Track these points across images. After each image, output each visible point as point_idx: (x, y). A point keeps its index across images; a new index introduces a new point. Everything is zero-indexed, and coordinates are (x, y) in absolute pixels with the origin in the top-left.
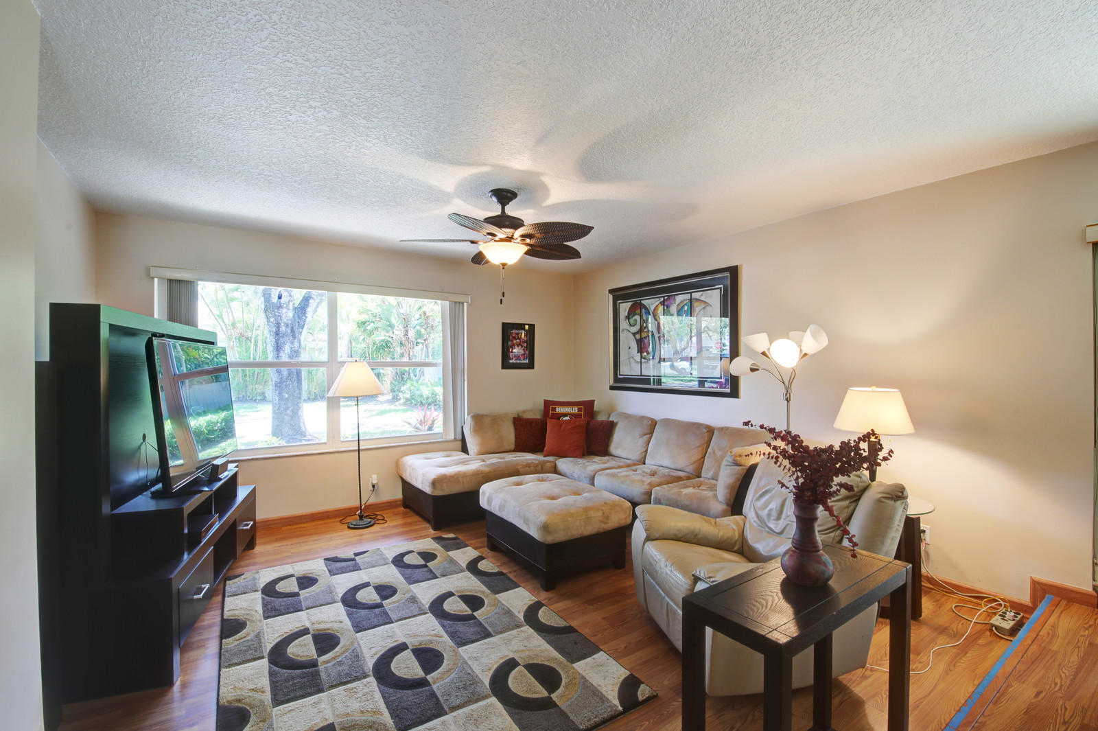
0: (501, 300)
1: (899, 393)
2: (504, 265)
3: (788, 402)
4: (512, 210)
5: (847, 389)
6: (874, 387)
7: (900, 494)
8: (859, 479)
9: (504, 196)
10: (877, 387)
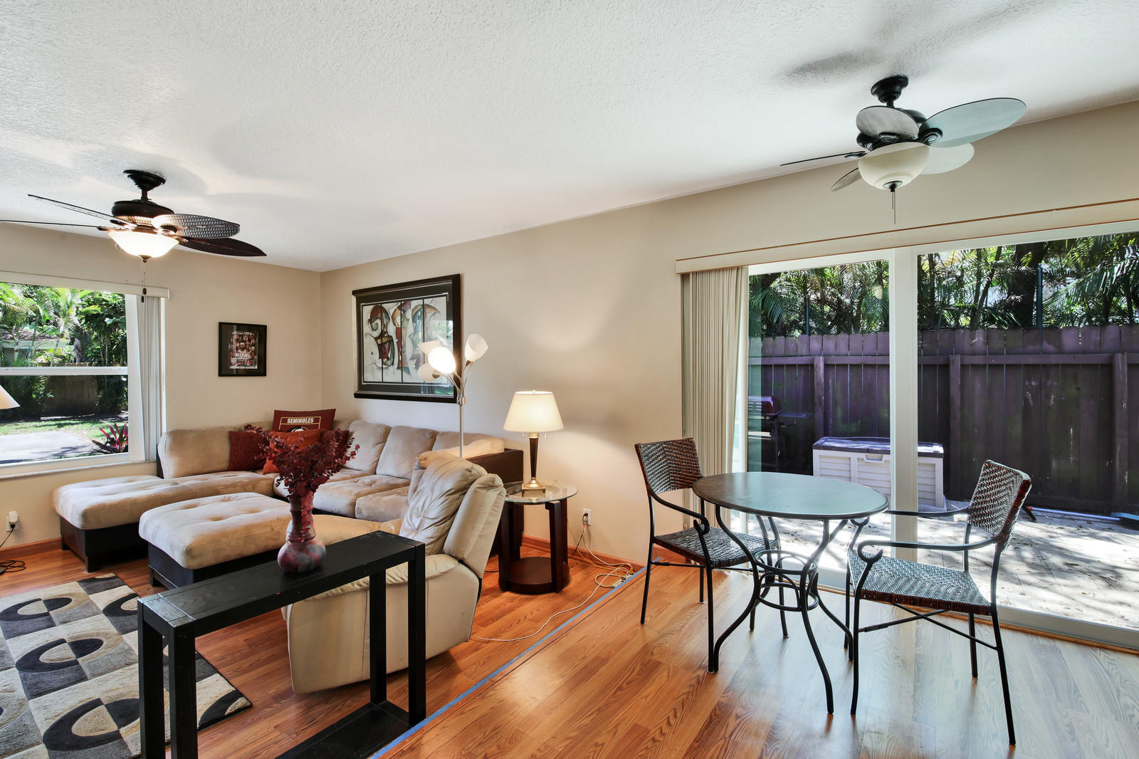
0: (143, 298)
1: (553, 395)
2: (145, 258)
3: (461, 406)
4: (155, 196)
5: (514, 393)
6: (534, 391)
7: (491, 484)
8: (469, 473)
9: (146, 180)
10: (537, 390)
